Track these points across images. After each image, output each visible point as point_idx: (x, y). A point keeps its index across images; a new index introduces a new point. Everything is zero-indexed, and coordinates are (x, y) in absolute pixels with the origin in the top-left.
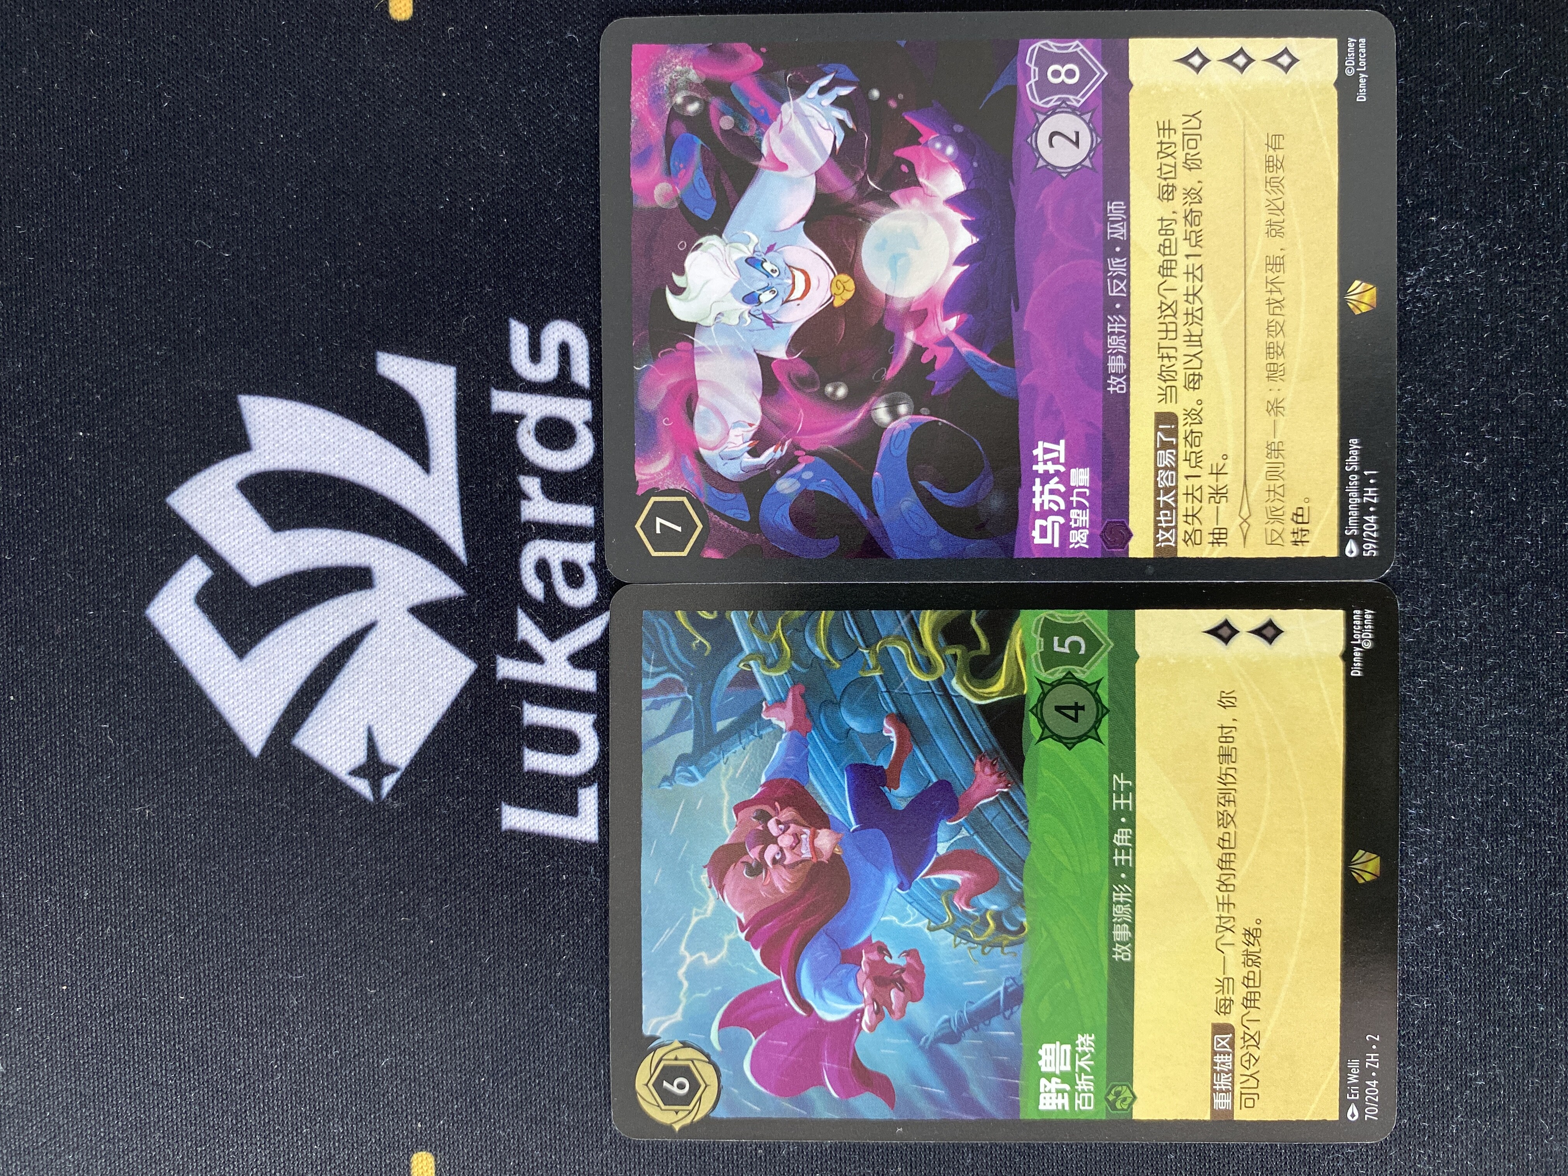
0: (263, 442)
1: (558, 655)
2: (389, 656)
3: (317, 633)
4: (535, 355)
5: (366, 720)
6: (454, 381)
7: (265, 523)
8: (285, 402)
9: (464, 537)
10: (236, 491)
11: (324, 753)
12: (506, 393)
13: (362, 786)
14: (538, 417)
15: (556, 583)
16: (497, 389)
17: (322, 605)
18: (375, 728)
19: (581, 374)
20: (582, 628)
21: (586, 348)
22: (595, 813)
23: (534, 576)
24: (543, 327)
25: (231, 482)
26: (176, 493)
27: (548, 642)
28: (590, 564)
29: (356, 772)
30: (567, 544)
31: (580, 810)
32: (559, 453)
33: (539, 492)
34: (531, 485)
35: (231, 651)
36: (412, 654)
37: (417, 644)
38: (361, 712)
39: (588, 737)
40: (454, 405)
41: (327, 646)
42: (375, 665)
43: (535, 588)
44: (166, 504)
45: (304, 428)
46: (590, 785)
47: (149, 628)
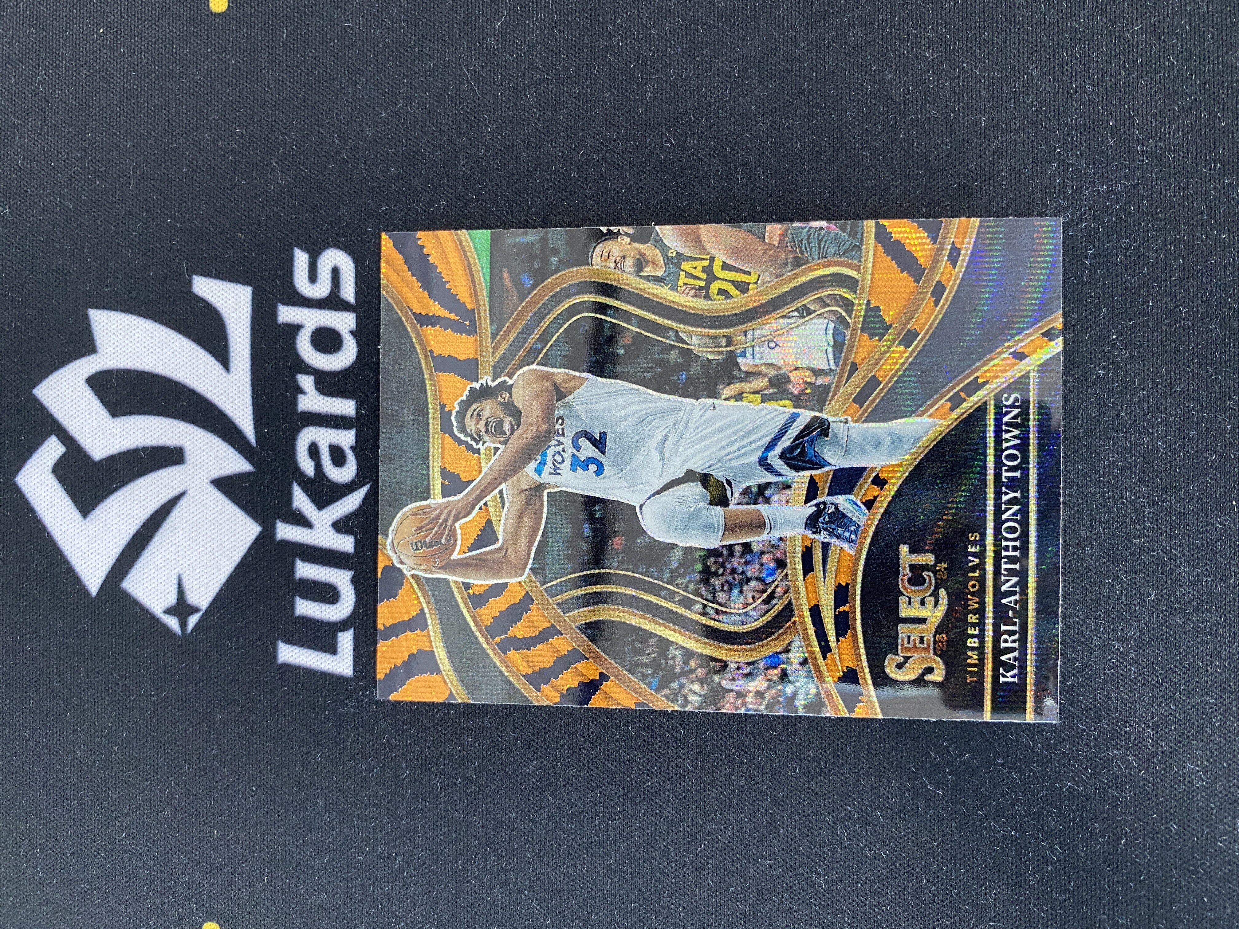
0: (106, 346)
1: (325, 521)
2: (195, 518)
3: (143, 498)
4: (313, 277)
5: (177, 569)
6: (250, 297)
7: (105, 410)
8: (123, 315)
9: (255, 424)
10: (85, 385)
11: (145, 595)
12: (290, 307)
13: (173, 623)
14: (313, 327)
15: (323, 462)
16: (283, 304)
17: (147, 476)
18: (183, 577)
19: (348, 292)
20: (344, 499)
21: (354, 270)
22: (351, 653)
23: (307, 456)
24: (320, 253)
25: (81, 377)
26: (40, 385)
27: (317, 511)
28: (352, 447)
29: (169, 611)
30: (333, 430)
31: (339, 650)
32: (330, 356)
33: (313, 387)
34: (306, 382)
35: (78, 512)
36: (213, 516)
37: (217, 509)
38: (174, 561)
39: (346, 589)
40: (249, 317)
41: (150, 508)
42: (185, 525)
43: (307, 466)
44: (33, 395)
45: (137, 335)
46: (347, 629)
47: (18, 491)
